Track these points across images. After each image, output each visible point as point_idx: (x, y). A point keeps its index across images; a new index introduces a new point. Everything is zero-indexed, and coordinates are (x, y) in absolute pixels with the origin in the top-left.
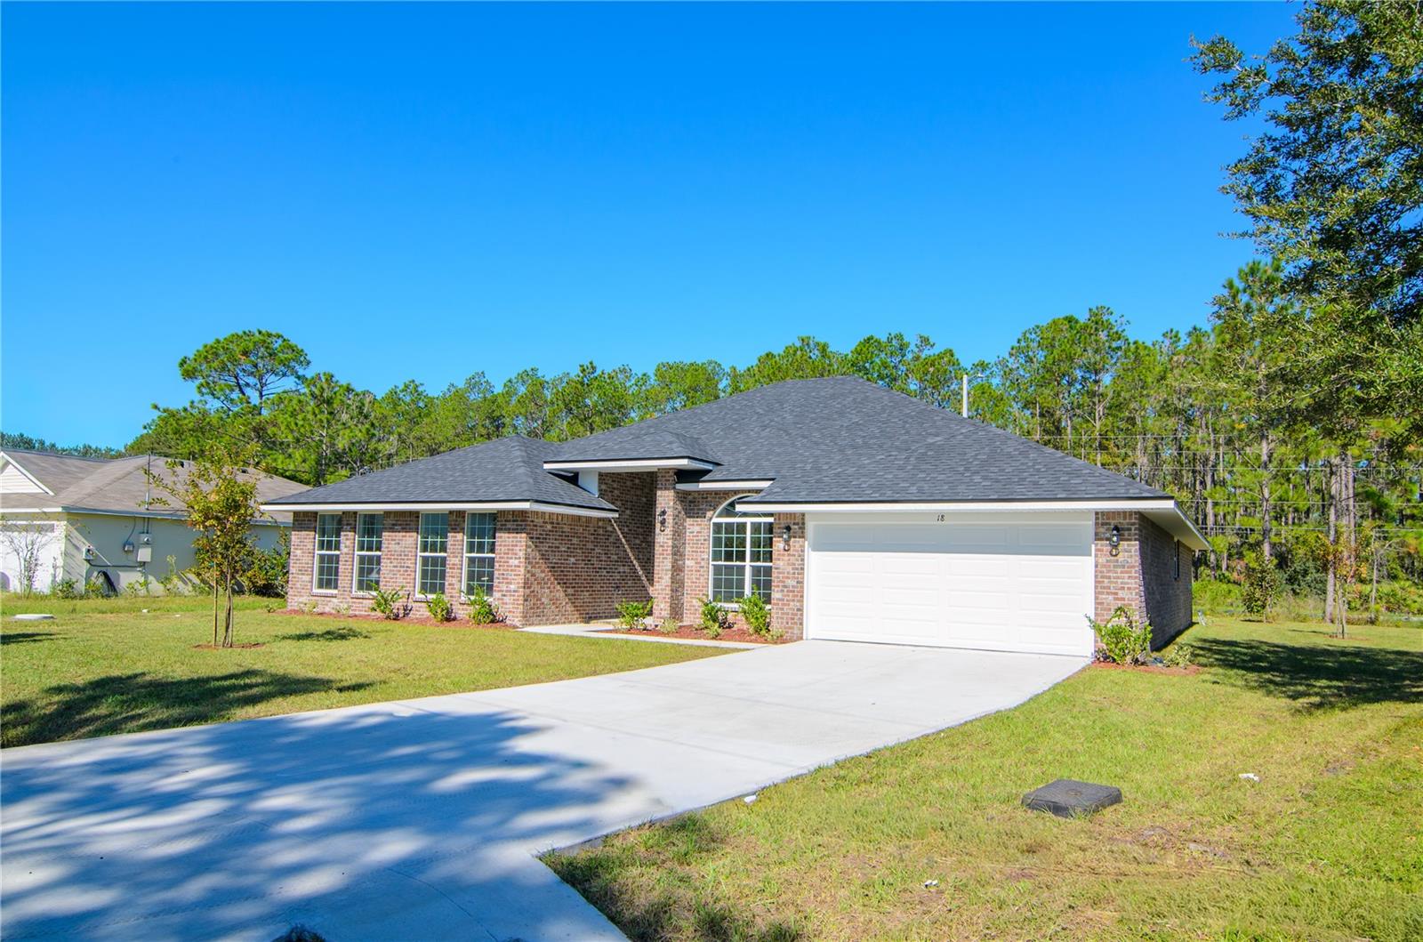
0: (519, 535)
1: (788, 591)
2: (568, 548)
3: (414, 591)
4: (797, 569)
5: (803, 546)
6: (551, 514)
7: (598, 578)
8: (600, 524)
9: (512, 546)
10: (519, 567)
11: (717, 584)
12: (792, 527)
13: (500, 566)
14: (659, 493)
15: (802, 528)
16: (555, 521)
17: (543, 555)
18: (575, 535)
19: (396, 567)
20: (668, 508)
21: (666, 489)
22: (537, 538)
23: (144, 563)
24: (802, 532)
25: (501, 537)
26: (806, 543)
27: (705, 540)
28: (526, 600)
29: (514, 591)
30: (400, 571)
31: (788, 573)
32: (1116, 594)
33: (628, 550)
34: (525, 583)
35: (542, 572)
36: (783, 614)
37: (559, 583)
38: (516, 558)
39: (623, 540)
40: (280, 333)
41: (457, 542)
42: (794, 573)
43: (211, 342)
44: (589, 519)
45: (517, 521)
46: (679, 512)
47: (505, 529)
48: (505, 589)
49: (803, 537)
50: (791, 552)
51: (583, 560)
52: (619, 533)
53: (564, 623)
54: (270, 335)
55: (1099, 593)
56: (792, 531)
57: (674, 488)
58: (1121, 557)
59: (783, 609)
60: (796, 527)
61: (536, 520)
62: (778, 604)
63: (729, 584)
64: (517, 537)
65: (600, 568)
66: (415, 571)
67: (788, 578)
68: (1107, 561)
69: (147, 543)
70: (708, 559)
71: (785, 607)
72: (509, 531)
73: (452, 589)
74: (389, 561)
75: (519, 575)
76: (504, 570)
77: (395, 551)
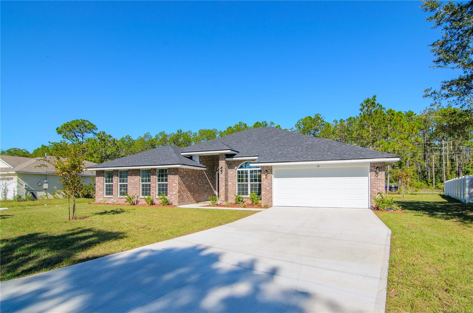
0: (176, 176)
1: (267, 191)
2: (191, 180)
3: (140, 195)
4: (270, 184)
5: (272, 177)
6: (186, 169)
7: (200, 189)
8: (200, 172)
9: (174, 179)
10: (176, 186)
11: (239, 190)
12: (268, 170)
13: (169, 186)
14: (220, 161)
15: (271, 171)
16: (187, 171)
17: (184, 182)
18: (193, 175)
19: (133, 187)
20: (223, 166)
21: (222, 160)
22: (182, 177)
23: (46, 189)
24: (272, 172)
25: (169, 177)
26: (273, 176)
27: (235, 176)
28: (179, 197)
29: (175, 194)
30: (134, 189)
31: (267, 185)
32: (378, 188)
33: (208, 180)
34: (179, 192)
35: (184, 188)
36: (266, 198)
37: (189, 191)
38: (175, 184)
39: (207, 177)
40: (88, 120)
41: (154, 179)
42: (269, 185)
43: (66, 123)
44: (197, 170)
45: (175, 171)
46: (227, 168)
47: (171, 174)
48: (172, 193)
49: (272, 174)
50: (268, 179)
51: (196, 184)
52: (206, 175)
53: (191, 204)
54: (84, 121)
55: (372, 188)
56: (268, 172)
57: (225, 160)
58: (379, 177)
59: (265, 197)
60: (269, 170)
61: (181, 171)
62: (264, 195)
63: (243, 189)
64: (175, 177)
65: (201, 186)
66: (140, 189)
67: (267, 187)
68: (375, 178)
69: (46, 183)
70: (236, 182)
71: (266, 196)
72: (172, 174)
73: (153, 194)
74: (130, 186)
75: (176, 189)
76: (171, 187)
77: (132, 182)
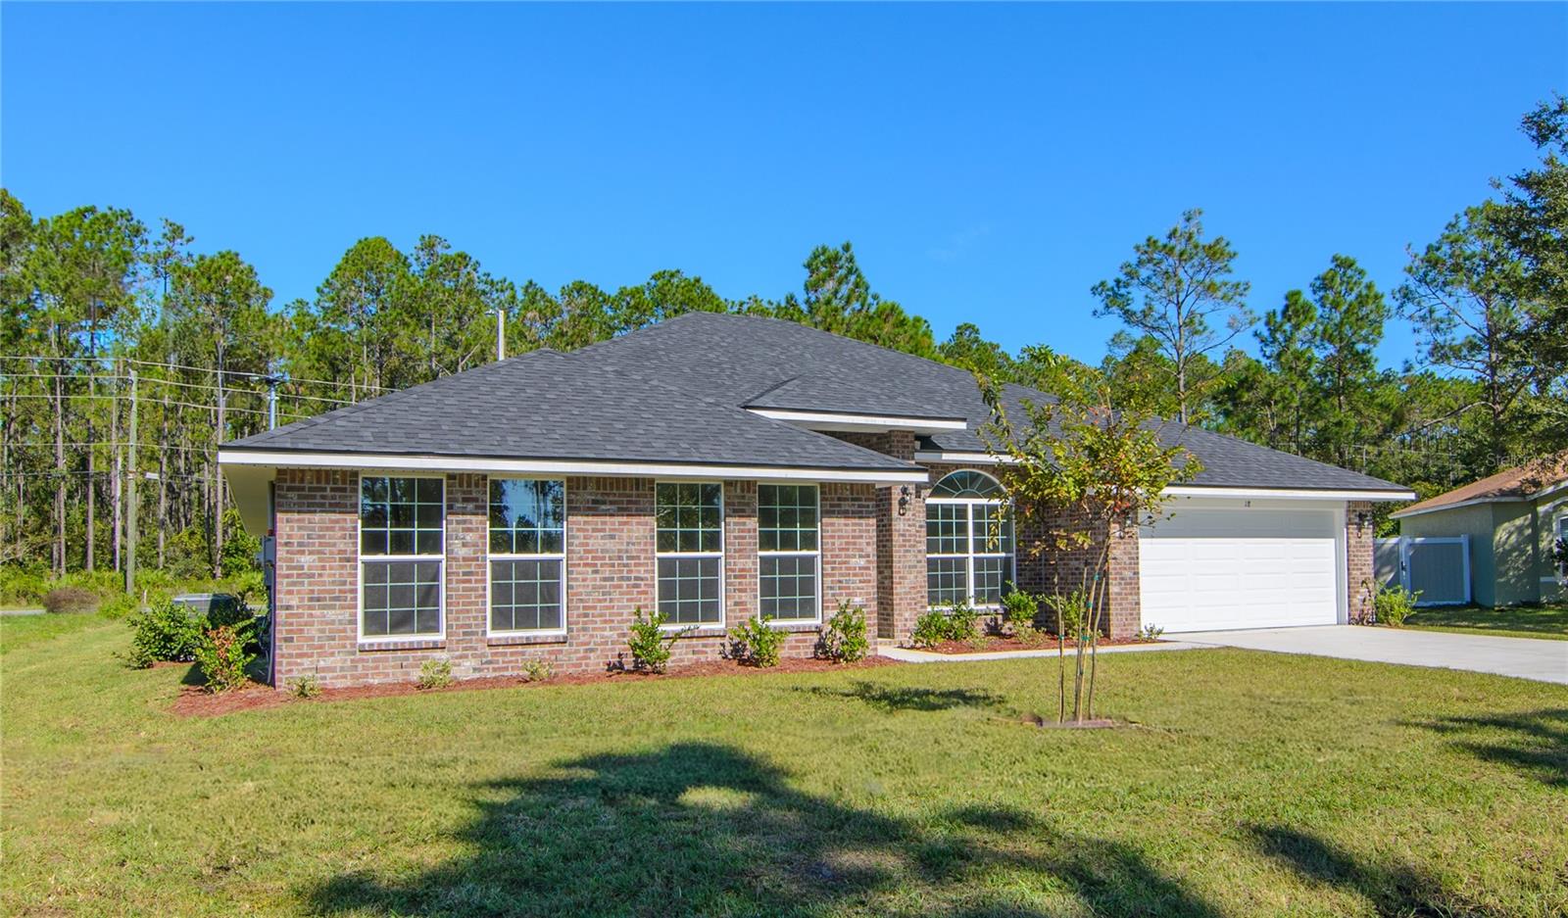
0: (863, 521)
1: (1124, 584)
4: (1133, 559)
5: (1137, 533)
9: (853, 537)
10: (868, 568)
11: (932, 582)
13: (833, 569)
15: (1136, 513)
19: (612, 579)
24: (1136, 518)
25: (832, 524)
30: (620, 586)
31: (1124, 563)
38: (861, 556)
41: (740, 532)
42: (1130, 563)
45: (859, 499)
47: (835, 513)
49: (1137, 523)
50: (1127, 540)
58: (1363, 539)
59: (1121, 604)
63: (947, 581)
64: (861, 525)
66: (650, 585)
67: (1124, 569)
70: (921, 551)
71: (1124, 602)
72: (846, 514)
73: (741, 611)
74: (590, 570)
75: (869, 581)
76: (841, 575)
77: (602, 551)
